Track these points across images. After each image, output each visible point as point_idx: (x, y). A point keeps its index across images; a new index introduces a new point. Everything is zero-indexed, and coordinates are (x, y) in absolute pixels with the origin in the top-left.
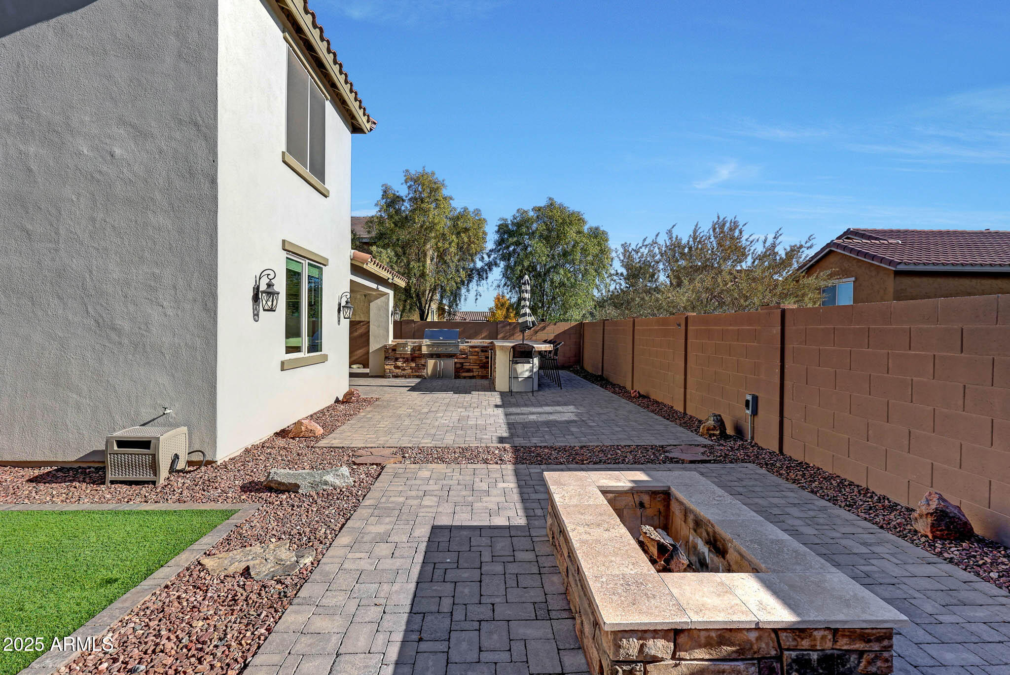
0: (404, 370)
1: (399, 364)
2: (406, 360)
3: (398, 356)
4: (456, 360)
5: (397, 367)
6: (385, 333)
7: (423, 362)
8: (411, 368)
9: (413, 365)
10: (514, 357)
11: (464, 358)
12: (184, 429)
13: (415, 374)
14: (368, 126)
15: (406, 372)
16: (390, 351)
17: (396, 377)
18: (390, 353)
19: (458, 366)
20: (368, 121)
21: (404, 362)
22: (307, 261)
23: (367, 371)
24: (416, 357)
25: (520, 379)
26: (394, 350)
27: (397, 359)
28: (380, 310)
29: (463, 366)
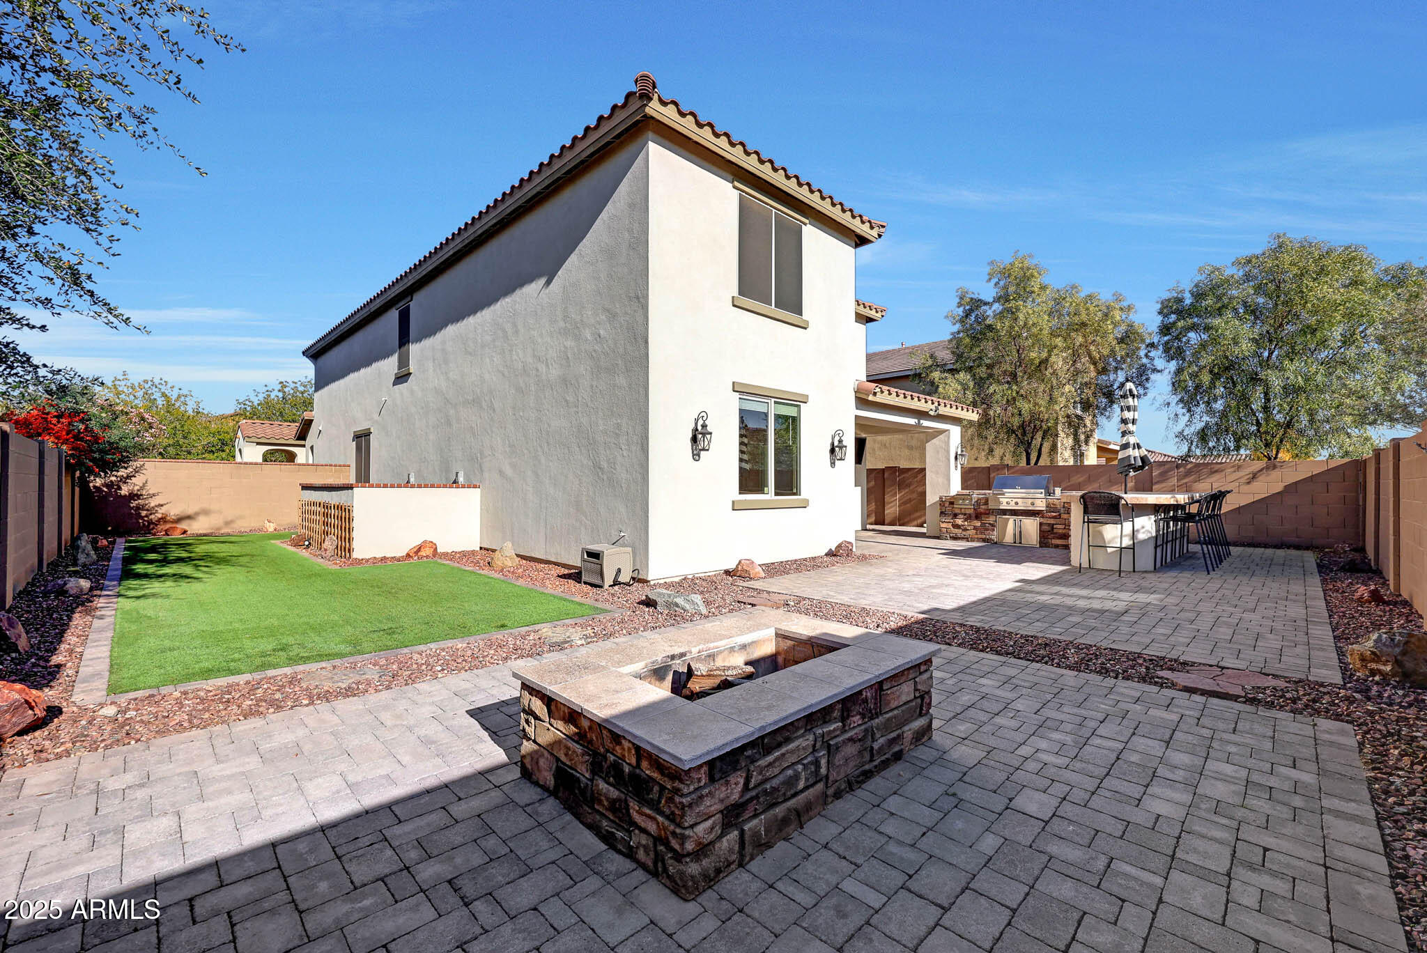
0: (966, 530)
1: (959, 522)
2: (968, 518)
3: (957, 511)
4: (1042, 520)
5: (956, 526)
6: (946, 482)
7: (991, 519)
8: (975, 528)
9: (978, 524)
10: (1086, 512)
11: (1054, 517)
12: (629, 549)
13: (980, 536)
14: (875, 233)
15: (968, 532)
16: (947, 505)
17: (955, 538)
18: (948, 507)
19: (1045, 528)
20: (872, 228)
21: (966, 520)
22: (773, 400)
23: (923, 530)
24: (981, 514)
25: (1109, 550)
26: (952, 503)
27: (955, 516)
28: (938, 452)
29: (1053, 528)
